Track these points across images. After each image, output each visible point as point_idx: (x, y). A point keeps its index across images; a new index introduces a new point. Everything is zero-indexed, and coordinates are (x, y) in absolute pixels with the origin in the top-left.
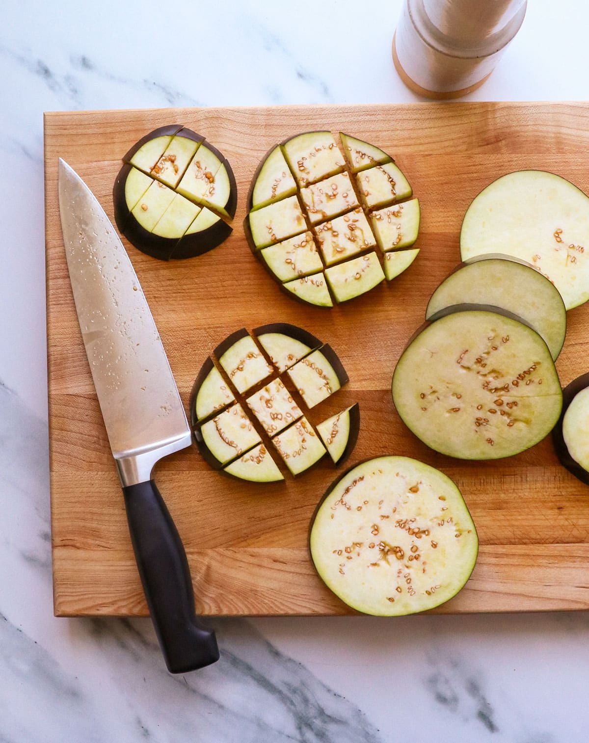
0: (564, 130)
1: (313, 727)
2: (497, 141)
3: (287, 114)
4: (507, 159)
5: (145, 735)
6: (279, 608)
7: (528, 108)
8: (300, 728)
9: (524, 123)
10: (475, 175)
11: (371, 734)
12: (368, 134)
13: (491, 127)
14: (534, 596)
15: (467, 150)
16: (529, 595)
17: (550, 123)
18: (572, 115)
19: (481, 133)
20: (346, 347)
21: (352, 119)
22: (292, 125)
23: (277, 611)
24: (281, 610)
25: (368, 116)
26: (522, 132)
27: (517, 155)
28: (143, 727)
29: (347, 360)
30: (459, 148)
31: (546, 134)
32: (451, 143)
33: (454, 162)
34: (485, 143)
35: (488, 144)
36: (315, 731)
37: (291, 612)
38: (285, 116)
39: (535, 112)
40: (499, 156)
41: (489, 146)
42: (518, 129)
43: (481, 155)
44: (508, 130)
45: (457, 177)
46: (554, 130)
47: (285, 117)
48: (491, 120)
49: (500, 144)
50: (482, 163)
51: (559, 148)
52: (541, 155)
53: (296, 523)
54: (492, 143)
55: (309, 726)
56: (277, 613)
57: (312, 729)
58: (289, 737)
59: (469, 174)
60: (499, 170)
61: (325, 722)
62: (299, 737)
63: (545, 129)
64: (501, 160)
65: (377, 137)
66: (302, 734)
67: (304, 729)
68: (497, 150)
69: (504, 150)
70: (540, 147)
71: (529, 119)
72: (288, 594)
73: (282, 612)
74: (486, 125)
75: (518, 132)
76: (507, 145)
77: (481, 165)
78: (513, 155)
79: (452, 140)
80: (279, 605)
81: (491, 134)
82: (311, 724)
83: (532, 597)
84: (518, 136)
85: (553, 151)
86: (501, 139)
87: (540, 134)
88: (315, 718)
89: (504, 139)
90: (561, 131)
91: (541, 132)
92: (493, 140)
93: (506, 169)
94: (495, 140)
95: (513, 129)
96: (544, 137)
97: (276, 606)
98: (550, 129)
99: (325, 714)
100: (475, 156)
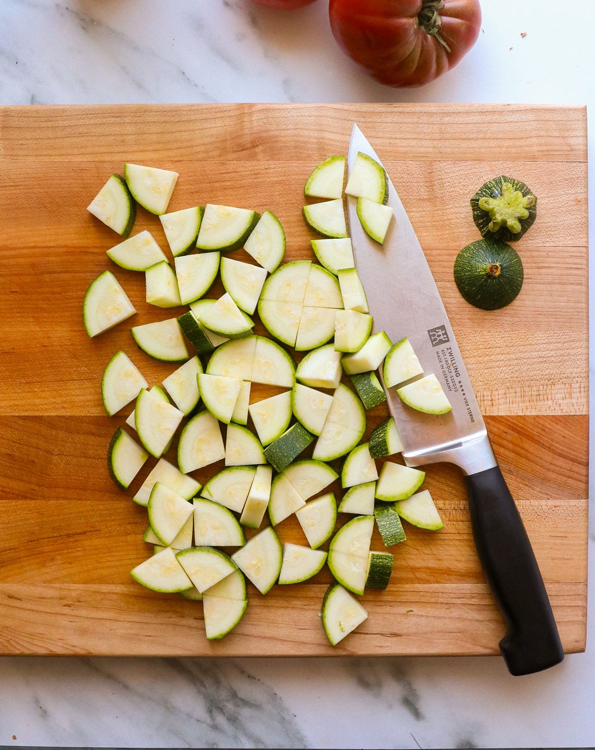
0: (328, 135)
1: (224, 711)
2: (254, 147)
3: (26, 115)
4: (263, 166)
5: (42, 716)
6: (15, 647)
7: (289, 110)
8: (210, 712)
9: (284, 127)
10: (229, 183)
11: (286, 719)
12: (113, 138)
13: (246, 131)
14: (287, 639)
15: (220, 156)
16: (283, 639)
17: (312, 127)
18: (337, 118)
19: (235, 137)
20: (85, 369)
21: (96, 121)
22: (31, 128)
23: (13, 651)
24: (18, 649)
25: (114, 118)
26: (281, 137)
27: (275, 162)
28: (41, 708)
29: (87, 383)
30: (211, 154)
31: (307, 140)
32: (203, 148)
33: (205, 169)
34: (241, 149)
35: (243, 150)
36: (226, 715)
37: (27, 652)
38: (24, 117)
39: (296, 114)
40: (255, 163)
41: (245, 152)
42: (277, 133)
43: (235, 162)
44: (265, 135)
45: (209, 185)
46: (316, 134)
47: (24, 119)
48: (247, 123)
49: (256, 150)
50: (236, 170)
51: (321, 155)
52: (301, 162)
53: (32, 557)
54: (247, 149)
55: (221, 710)
56: (12, 652)
57: (224, 714)
58: (199, 721)
59: (221, 182)
60: (255, 178)
61: (238, 706)
62: (209, 721)
63: (306, 133)
64: (257, 168)
65: (123, 141)
66: (213, 718)
67: (216, 713)
68: (253, 157)
69: (260, 156)
70: (301, 153)
71: (289, 122)
72: (24, 633)
73: (17, 652)
74: (242, 129)
75: (277, 136)
76: (264, 151)
77: (235, 172)
78: (271, 162)
79: (205, 144)
80: (14, 644)
81: (247, 139)
82: (222, 708)
83: (286, 641)
84: (277, 141)
85: (315, 158)
86: (258, 144)
87: (301, 139)
88: (227, 701)
89: (261, 144)
90: (324, 136)
91: (301, 136)
92: (249, 145)
93: (263, 177)
94: (251, 145)
95: (271, 133)
96: (305, 142)
97: (12, 645)
98: (312, 133)
99: (237, 697)
100: (229, 162)
